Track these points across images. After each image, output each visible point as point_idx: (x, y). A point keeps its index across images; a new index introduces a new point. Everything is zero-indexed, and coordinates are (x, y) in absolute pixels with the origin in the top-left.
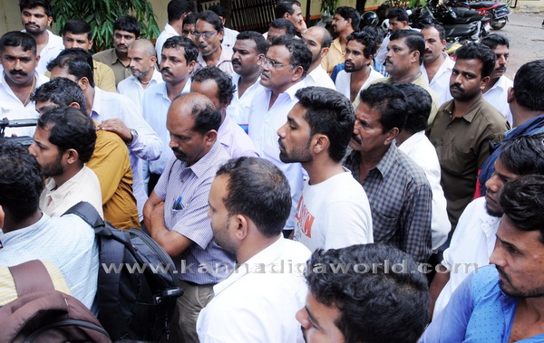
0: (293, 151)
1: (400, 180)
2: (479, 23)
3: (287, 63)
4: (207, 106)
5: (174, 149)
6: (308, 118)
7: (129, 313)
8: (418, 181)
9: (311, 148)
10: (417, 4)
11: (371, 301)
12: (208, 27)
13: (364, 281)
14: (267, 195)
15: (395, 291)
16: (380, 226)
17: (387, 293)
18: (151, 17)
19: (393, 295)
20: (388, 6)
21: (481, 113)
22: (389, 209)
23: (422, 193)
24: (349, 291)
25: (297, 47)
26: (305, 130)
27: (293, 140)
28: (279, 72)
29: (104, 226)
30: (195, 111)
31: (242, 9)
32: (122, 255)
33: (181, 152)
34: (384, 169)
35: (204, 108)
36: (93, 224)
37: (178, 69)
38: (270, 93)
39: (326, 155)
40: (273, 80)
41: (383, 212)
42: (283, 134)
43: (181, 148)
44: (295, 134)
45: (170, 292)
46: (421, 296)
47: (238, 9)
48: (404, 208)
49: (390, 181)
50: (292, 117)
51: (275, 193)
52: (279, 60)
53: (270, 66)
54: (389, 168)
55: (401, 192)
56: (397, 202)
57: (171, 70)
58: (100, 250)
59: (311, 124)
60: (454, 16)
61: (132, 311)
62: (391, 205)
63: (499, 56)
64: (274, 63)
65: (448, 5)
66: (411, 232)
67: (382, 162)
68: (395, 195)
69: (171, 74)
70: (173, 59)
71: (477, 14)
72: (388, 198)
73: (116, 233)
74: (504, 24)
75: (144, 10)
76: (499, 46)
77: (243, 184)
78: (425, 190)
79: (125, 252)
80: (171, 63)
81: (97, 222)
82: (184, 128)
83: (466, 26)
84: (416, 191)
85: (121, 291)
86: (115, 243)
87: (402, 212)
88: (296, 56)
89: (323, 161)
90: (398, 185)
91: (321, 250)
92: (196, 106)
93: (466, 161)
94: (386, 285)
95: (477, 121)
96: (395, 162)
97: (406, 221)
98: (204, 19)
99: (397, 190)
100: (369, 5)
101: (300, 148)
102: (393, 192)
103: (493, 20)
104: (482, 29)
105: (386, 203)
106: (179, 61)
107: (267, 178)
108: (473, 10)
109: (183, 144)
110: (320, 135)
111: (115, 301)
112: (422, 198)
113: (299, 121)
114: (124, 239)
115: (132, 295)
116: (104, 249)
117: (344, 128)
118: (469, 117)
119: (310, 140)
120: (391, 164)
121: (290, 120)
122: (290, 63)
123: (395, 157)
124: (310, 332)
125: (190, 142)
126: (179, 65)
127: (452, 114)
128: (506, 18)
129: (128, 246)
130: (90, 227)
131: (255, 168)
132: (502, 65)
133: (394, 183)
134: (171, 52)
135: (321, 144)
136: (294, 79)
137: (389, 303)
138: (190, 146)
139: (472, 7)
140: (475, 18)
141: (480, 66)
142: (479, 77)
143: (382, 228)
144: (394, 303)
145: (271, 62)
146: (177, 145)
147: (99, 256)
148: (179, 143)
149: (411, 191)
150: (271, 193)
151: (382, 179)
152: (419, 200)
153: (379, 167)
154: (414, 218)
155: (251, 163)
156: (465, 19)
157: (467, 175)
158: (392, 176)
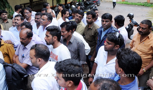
0: (49, 42)
1: (76, 43)
2: (94, 5)
3: (47, 20)
4: (30, 32)
5: (21, 42)
6: (50, 34)
7: (16, 84)
8: (80, 42)
9: (53, 40)
10: (79, 1)
11: (69, 71)
12: (27, 11)
13: (67, 67)
14: (45, 52)
15: (74, 68)
16: (74, 54)
17: (72, 69)
18: (12, 10)
19: (73, 69)
20: (73, 2)
21: (94, 27)
22: (75, 50)
23: (81, 45)
24: (64, 70)
25: (49, 16)
26: (51, 36)
27: (49, 40)
28: (45, 22)
29: (5, 63)
30: (27, 33)
31: (36, 6)
32: (11, 69)
33: (23, 43)
34: (72, 41)
35: (29, 32)
36: (2, 63)
37: (19, 22)
38: (43, 27)
39: (57, 40)
40: (44, 24)
41: (74, 51)
42: (46, 39)
43: (23, 42)
44: (49, 38)
45: (25, 76)
46: (80, 68)
47: (35, 6)
48: (78, 49)
49: (74, 43)
50: (47, 34)
51: (47, 51)
52: (45, 19)
53: (43, 21)
54: (73, 41)
55: (77, 46)
56: (76, 48)
57: (17, 22)
58: (5, 69)
59: (51, 35)
60: (88, 3)
61: (16, 83)
62: (75, 49)
63: (96, 13)
64: (44, 20)
65: (87, 1)
66: (80, 54)
67: (71, 40)
68: (75, 47)
69: (17, 23)
70: (17, 20)
71: (93, 3)
72: (74, 48)
73: (9, 64)
74: (100, 5)
75: (10, 8)
76: (96, 11)
77: (39, 51)
78: (82, 44)
79: (12, 69)
80: (17, 21)
81: (3, 63)
82: (24, 37)
83: (91, 6)
84: (80, 44)
85: (12, 79)
86: (9, 67)
87: (78, 50)
88: (49, 18)
89: (56, 42)
90: (76, 44)
91: (58, 62)
92: (27, 32)
93: (92, 38)
94: (71, 67)
95: (94, 28)
96: (74, 39)
97: (79, 52)
98: (26, 9)
99: (76, 45)
100: (68, 2)
101: (51, 41)
102: (75, 46)
103: (97, 4)
104: (95, 6)
105: (74, 49)
106: (19, 20)
107: (44, 48)
108: (92, 2)
109: (23, 41)
110: (55, 37)
111: (11, 81)
112: (81, 46)
113: (49, 35)
114: (11, 65)
115: (15, 79)
116: (6, 69)
117: (59, 33)
118: (91, 28)
119: (53, 38)
120: (73, 40)
121: (46, 35)
122: (48, 20)
123: (74, 38)
124: (58, 81)
125: (25, 40)
126: (19, 21)
127: (88, 27)
128: (100, 3)
129: (12, 67)
130: (1, 64)
131: (40, 46)
132: (97, 15)
133: (75, 44)
134: (17, 18)
135: (55, 38)
136: (49, 23)
137: (72, 71)
138: (25, 41)
139: (92, 1)
140: (93, 4)
141: (92, 16)
142: (92, 18)
143: (75, 55)
144: (74, 71)
145: (43, 20)
146: (22, 41)
147: (5, 71)
148: (22, 40)
149: (79, 45)
150: (46, 52)
151: (72, 43)
152: (81, 47)
153: (70, 41)
154: (81, 51)
155: (39, 45)
156: (91, 4)
157: (93, 41)
158: (74, 42)
